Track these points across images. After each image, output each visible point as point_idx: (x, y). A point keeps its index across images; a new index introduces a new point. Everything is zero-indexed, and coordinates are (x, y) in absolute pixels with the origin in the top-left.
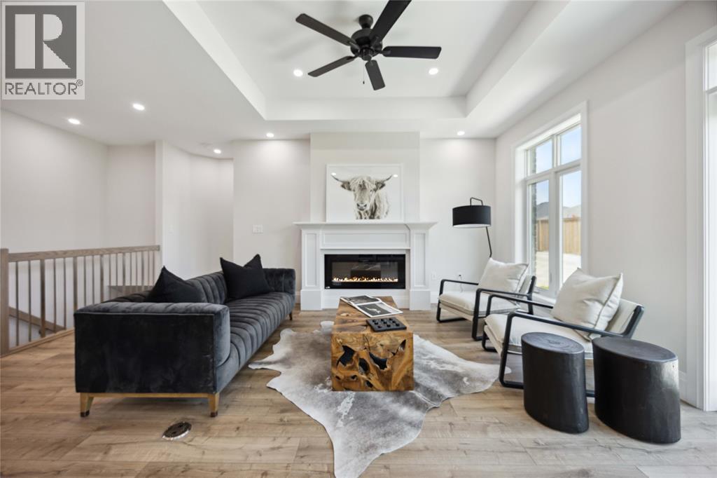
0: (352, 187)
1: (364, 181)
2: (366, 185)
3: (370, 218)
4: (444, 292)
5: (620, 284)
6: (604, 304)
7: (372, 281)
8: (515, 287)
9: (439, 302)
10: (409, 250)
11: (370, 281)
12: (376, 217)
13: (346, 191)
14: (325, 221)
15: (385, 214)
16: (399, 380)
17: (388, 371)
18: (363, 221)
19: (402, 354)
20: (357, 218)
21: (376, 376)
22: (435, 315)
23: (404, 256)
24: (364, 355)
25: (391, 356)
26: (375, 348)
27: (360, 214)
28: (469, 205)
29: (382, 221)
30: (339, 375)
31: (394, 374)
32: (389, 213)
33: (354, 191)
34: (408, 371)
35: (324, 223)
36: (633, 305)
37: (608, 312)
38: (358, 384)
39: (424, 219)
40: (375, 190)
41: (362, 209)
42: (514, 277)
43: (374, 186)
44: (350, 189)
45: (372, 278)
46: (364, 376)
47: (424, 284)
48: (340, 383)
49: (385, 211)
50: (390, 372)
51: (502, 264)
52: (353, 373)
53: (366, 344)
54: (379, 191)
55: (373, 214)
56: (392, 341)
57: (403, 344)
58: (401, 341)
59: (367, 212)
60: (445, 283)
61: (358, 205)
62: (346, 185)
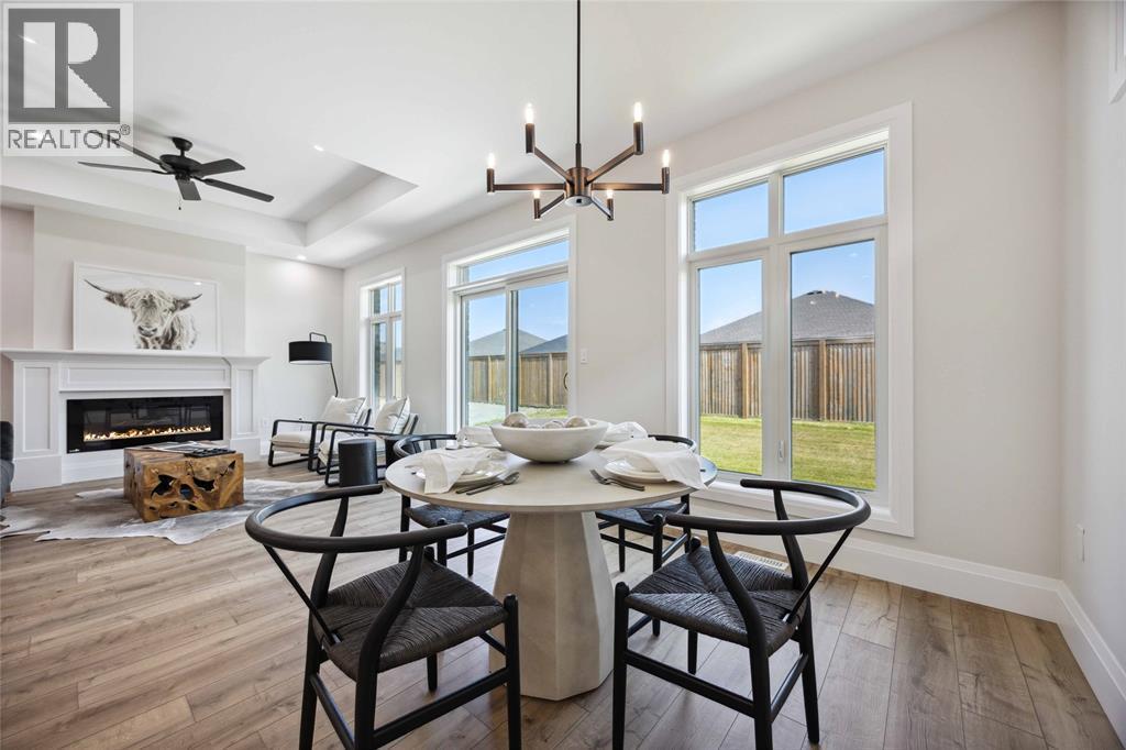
0: (129, 302)
1: (151, 296)
2: (155, 301)
3: (163, 347)
4: (278, 433)
5: (408, 402)
6: (399, 417)
7: (166, 433)
8: (353, 420)
9: (272, 445)
10: (229, 390)
11: (162, 433)
12: (173, 347)
13: (116, 308)
14: (72, 348)
15: (190, 343)
16: (226, 498)
17: (216, 491)
18: (150, 351)
19: (231, 474)
20: (139, 347)
21: (201, 498)
22: (267, 460)
23: (220, 399)
24: (188, 481)
25: (218, 477)
26: (200, 472)
27: (145, 341)
28: (308, 340)
29: (186, 352)
30: (154, 505)
31: (222, 494)
32: (196, 343)
33: (133, 307)
34: (237, 488)
35: (70, 351)
36: (413, 415)
37: (402, 421)
38: (179, 510)
39: (251, 351)
40: (173, 311)
41: (148, 335)
42: (352, 411)
43: (171, 305)
44: (123, 304)
45: (167, 429)
46: (186, 501)
47: (252, 430)
48: (155, 514)
49: (191, 339)
50: (218, 492)
51: (343, 400)
52: (172, 500)
53: (190, 470)
54: (180, 313)
55: (169, 341)
56: (219, 464)
57: (232, 465)
58: (230, 462)
59: (157, 339)
60: (279, 423)
61: (140, 329)
62: (116, 298)
